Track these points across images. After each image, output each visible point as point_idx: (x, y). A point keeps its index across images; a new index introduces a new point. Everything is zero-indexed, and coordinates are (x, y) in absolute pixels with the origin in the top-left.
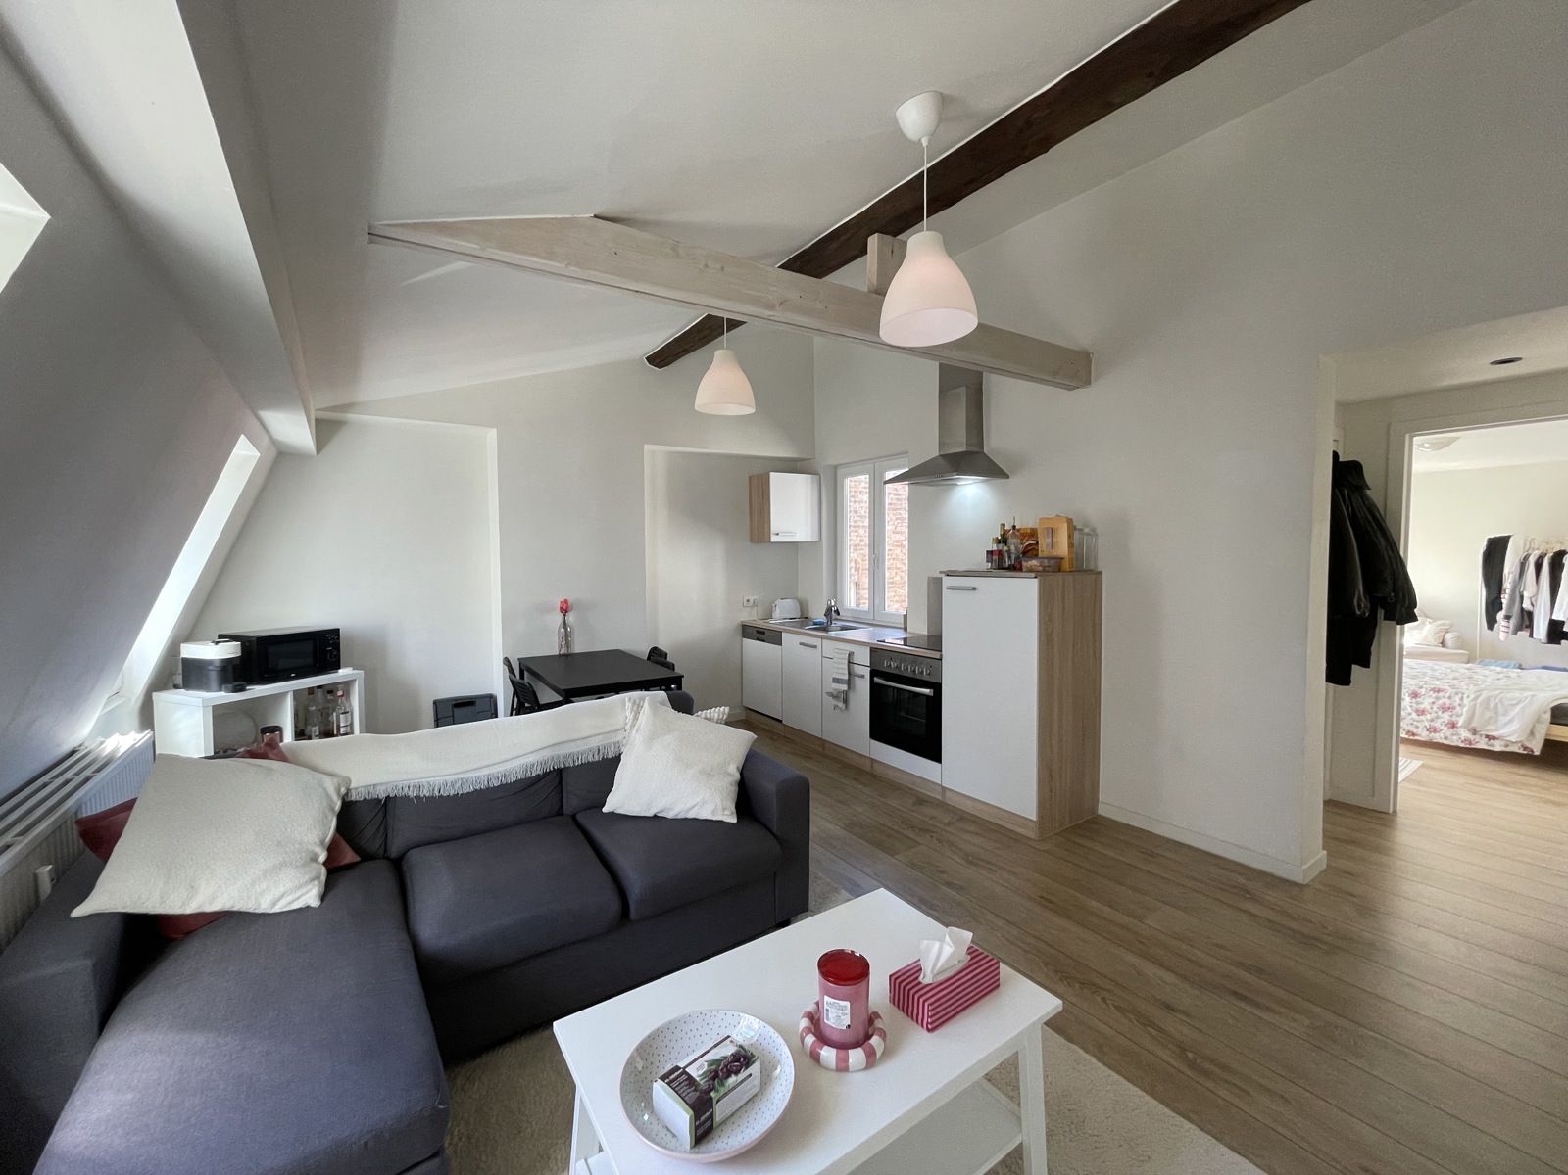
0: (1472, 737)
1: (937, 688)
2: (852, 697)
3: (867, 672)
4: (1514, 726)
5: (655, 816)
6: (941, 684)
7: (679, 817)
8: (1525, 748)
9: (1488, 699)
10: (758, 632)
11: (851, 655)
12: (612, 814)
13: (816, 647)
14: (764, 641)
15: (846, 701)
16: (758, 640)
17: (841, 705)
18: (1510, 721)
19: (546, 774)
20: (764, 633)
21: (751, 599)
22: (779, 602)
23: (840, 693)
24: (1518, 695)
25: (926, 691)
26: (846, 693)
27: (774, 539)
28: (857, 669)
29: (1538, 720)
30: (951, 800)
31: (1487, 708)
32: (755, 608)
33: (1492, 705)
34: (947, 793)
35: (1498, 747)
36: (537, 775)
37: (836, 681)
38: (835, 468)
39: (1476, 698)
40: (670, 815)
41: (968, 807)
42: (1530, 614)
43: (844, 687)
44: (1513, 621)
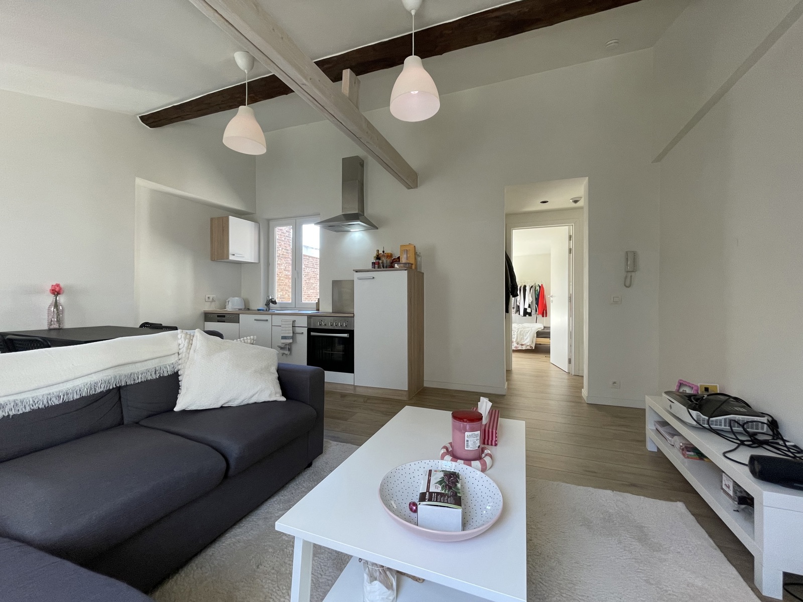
0: (517, 346)
1: (351, 333)
2: (294, 348)
3: (305, 331)
4: (528, 340)
5: (222, 407)
6: (354, 330)
7: (242, 404)
8: (531, 347)
9: (521, 332)
10: (218, 316)
11: (294, 322)
12: (184, 412)
13: (267, 320)
14: (224, 322)
15: (290, 350)
16: (218, 322)
17: (287, 352)
18: (527, 338)
19: (109, 391)
20: (224, 316)
21: (211, 297)
22: (231, 299)
23: (286, 345)
24: (527, 329)
25: (345, 335)
26: (290, 344)
27: (231, 258)
28: (298, 330)
29: (534, 337)
30: (359, 391)
31: (521, 335)
32: (214, 303)
33: (522, 333)
34: (358, 389)
35: (524, 348)
36: (101, 392)
37: (284, 338)
38: (268, 221)
39: (518, 332)
40: (235, 404)
41: (370, 393)
42: (519, 306)
43: (291, 341)
44: (515, 309)
